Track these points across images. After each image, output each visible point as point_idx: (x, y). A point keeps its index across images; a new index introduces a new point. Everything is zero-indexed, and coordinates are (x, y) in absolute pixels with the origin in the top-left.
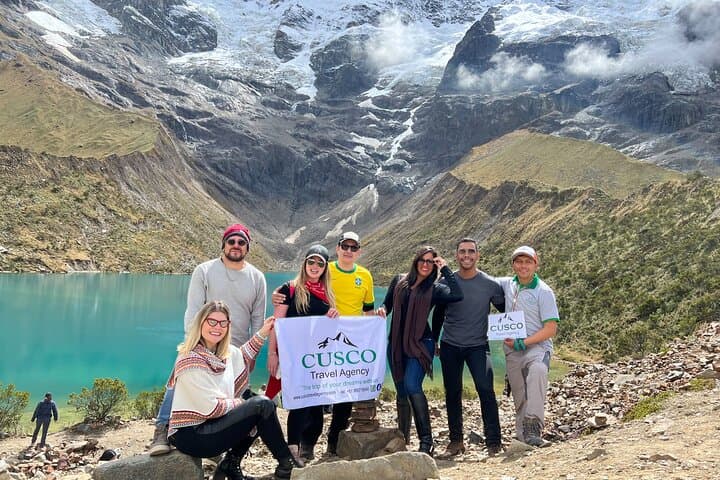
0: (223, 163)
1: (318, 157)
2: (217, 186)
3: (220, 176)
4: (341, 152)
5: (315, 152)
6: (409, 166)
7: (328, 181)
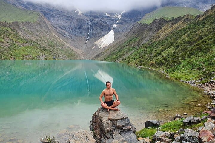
0: (63, 26)
1: (94, 22)
2: (61, 34)
3: (62, 30)
4: (101, 20)
5: (93, 20)
6: (124, 23)
7: (98, 30)
